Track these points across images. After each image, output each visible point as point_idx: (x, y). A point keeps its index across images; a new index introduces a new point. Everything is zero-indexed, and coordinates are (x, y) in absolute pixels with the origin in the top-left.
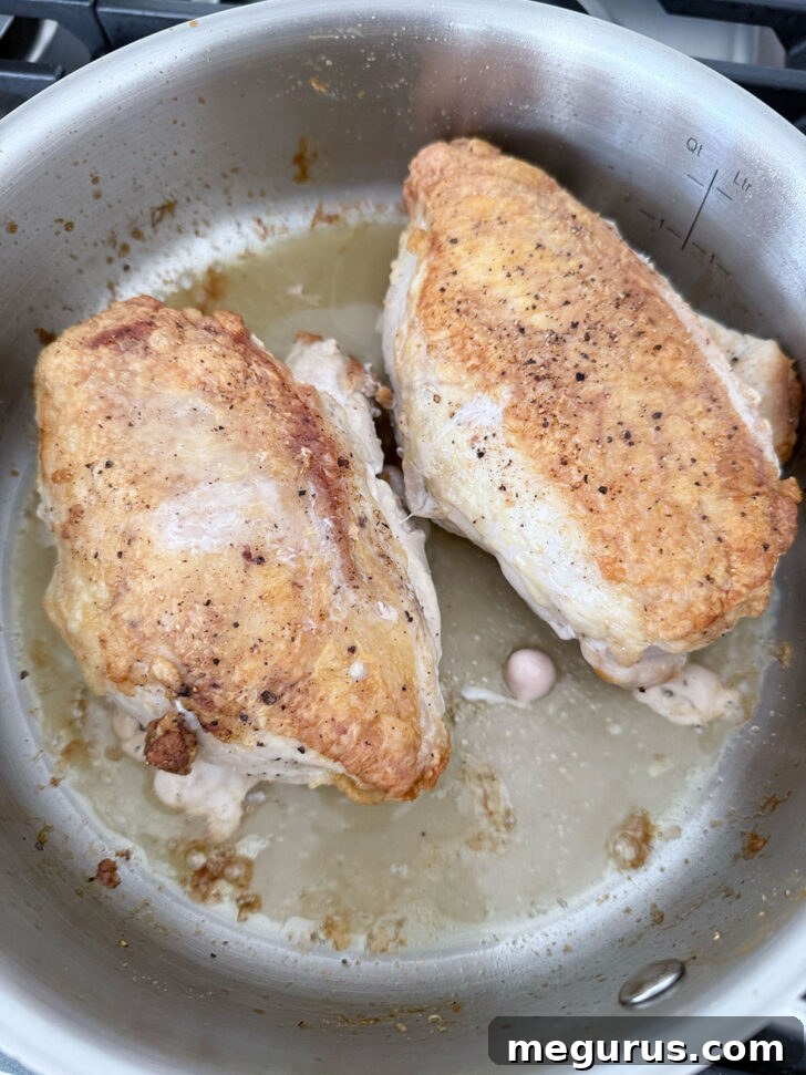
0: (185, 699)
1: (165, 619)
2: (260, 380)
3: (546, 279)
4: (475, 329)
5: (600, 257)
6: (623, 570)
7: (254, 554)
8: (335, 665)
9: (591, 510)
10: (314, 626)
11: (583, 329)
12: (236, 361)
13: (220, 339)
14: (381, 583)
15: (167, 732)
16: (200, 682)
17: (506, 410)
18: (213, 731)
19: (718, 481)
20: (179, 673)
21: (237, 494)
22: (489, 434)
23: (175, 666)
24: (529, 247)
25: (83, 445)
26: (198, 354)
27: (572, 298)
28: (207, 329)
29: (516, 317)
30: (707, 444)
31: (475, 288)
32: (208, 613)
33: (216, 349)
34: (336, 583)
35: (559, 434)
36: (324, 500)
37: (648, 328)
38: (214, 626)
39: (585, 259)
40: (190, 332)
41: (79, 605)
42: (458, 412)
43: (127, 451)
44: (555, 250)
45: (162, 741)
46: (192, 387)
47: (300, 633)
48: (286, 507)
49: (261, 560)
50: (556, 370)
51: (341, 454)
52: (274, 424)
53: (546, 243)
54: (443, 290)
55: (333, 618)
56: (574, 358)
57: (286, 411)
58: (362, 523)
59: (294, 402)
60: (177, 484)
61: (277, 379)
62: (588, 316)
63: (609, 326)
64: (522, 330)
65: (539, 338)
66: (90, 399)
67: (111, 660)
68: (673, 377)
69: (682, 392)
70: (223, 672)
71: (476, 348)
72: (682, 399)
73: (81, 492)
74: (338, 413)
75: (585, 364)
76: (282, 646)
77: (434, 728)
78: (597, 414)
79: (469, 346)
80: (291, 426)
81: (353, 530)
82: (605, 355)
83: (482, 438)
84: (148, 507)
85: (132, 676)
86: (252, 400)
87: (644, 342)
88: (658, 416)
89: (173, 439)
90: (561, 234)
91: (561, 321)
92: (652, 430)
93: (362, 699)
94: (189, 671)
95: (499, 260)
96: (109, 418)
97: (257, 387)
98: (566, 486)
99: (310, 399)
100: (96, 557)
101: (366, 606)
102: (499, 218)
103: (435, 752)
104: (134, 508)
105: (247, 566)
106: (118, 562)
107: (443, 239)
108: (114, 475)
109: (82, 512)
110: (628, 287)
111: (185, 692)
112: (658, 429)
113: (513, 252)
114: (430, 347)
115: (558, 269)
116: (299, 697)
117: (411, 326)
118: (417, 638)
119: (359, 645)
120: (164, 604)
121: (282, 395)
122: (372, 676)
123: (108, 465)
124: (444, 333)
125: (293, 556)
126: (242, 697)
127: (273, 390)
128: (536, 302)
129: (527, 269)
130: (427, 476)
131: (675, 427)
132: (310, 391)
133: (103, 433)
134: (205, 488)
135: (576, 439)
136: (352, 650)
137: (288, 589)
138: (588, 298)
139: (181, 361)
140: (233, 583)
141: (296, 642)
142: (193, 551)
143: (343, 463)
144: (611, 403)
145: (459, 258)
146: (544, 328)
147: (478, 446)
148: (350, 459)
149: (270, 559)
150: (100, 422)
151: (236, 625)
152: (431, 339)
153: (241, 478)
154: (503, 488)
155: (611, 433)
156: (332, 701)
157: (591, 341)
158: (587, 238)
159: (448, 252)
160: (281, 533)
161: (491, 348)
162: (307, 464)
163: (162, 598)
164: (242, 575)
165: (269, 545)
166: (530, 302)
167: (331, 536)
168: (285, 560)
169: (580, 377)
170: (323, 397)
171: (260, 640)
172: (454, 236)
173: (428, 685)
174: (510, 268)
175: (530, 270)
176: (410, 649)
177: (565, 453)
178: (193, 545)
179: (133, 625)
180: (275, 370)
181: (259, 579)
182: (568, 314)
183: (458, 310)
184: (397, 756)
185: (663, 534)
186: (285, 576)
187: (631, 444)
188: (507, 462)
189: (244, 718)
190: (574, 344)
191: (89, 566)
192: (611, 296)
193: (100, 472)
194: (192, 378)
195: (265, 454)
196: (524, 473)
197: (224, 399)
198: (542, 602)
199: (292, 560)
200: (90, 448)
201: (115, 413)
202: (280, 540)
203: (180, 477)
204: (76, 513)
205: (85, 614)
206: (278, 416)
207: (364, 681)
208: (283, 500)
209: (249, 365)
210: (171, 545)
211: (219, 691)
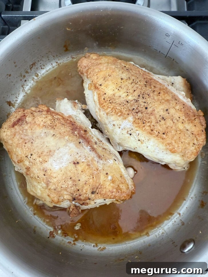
0: (75, 201)
1: (63, 186)
2: (57, 119)
3: (127, 87)
4: (116, 106)
5: (136, 75)
6: (175, 150)
7: (76, 162)
8: (105, 179)
9: (163, 139)
10: (96, 173)
11: (141, 96)
12: (50, 117)
13: (43, 113)
14: (106, 155)
15: (73, 209)
16: (76, 196)
17: (133, 123)
18: (84, 205)
19: (186, 120)
20: (71, 196)
21: (65, 150)
22: (131, 129)
23: (69, 195)
24: (120, 80)
25: (22, 152)
26: (40, 119)
27: (135, 89)
28: (39, 111)
29: (125, 99)
30: (180, 112)
31: (112, 96)
32: (72, 180)
33: (44, 116)
34: (97, 160)
35: (148, 124)
36: (85, 142)
37: (155, 89)
38: (74, 183)
39: (133, 78)
40: (35, 114)
41: (38, 189)
42: (121, 127)
43: (34, 149)
44: (126, 78)
45: (72, 211)
46: (42, 127)
47: (94, 176)
48: (78, 148)
49: (78, 163)
50: (140, 109)
51: (84, 129)
52: (66, 129)
53: (123, 77)
54: (104, 99)
55: (100, 169)
56: (143, 104)
57: (67, 124)
58: (96, 143)
59: (68, 121)
60: (50, 153)
61: (61, 117)
62: (141, 92)
63: (146, 92)
64: (128, 102)
65: (132, 102)
66: (18, 140)
67: (53, 199)
68: (166, 99)
69: (169, 101)
70: (81, 192)
71: (119, 110)
72: (170, 103)
73: (27, 163)
74: (78, 118)
75: (146, 104)
76: (91, 180)
77: (130, 181)
78: (154, 116)
79: (117, 111)
80: (70, 127)
81: (95, 146)
82: (149, 100)
83: (129, 131)
84: (46, 161)
85: (59, 201)
86: (58, 125)
87: (156, 93)
88: (167, 110)
89: (44, 142)
90: (125, 73)
91: (135, 96)
92: (167, 114)
93: (114, 184)
94: (73, 195)
95: (115, 87)
96: (26, 143)
97: (58, 121)
98: (155, 136)
99: (71, 119)
100: (38, 177)
101: (105, 162)
102: (109, 75)
103: (132, 186)
104: (43, 162)
105: (76, 166)
106: (45, 177)
107: (97, 85)
108: (34, 156)
109: (30, 168)
110: (146, 80)
111: (74, 199)
112: (168, 113)
113: (117, 84)
114: (107, 114)
115: (129, 83)
116: (100, 190)
117: (99, 109)
118: (119, 164)
119: (108, 172)
120: (61, 182)
121: (64, 121)
122: (114, 177)
123: (31, 155)
124: (109, 110)
125: (85, 158)
126: (88, 195)
127: (62, 121)
128: (128, 94)
129: (122, 86)
130: (118, 142)
131: (172, 111)
132: (70, 116)
133: (26, 147)
134: (57, 151)
135: (152, 124)
136: (107, 174)
137: (87, 167)
138: (139, 88)
139: (37, 122)
140: (74, 171)
141: (94, 178)
142: (62, 168)
143: (85, 131)
144: (156, 112)
145: (104, 89)
146: (133, 99)
147: (129, 133)
148: (86, 129)
149: (80, 162)
150: (24, 145)
151: (79, 180)
152: (106, 112)
153: (64, 145)
154: (139, 140)
155: (159, 119)
156: (108, 187)
157: (144, 98)
158: (131, 71)
159: (101, 89)
160: (80, 154)
161: (122, 109)
162: (78, 135)
163: (60, 182)
164: (75, 168)
165: (78, 159)
166: (126, 94)
167: (91, 150)
168: (83, 161)
169: (146, 108)
170: (73, 116)
171: (86, 181)
172: (100, 84)
173: (125, 173)
174: (118, 88)
175: (123, 86)
176: (119, 167)
177: (152, 128)
178: (61, 166)
179: (55, 190)
180: (60, 115)
181: (80, 168)
182: (136, 94)
183: (110, 103)
184: (126, 191)
185: (181, 138)
186: (85, 164)
187: (165, 120)
188: (138, 134)
189: (89, 199)
190: (141, 100)
191: (37, 180)
192: (143, 84)
193: (30, 157)
194: (41, 125)
195: (67, 137)
196: (143, 136)
197: (51, 128)
198: (157, 160)
199: (85, 160)
200: (25, 152)
201: (27, 141)
202: (80, 156)
203: (50, 151)
204: (28, 169)
205: (41, 191)
206: (66, 127)
207: (112, 179)
208: (76, 146)
209: (53, 116)
210: (56, 169)
211: (82, 196)
